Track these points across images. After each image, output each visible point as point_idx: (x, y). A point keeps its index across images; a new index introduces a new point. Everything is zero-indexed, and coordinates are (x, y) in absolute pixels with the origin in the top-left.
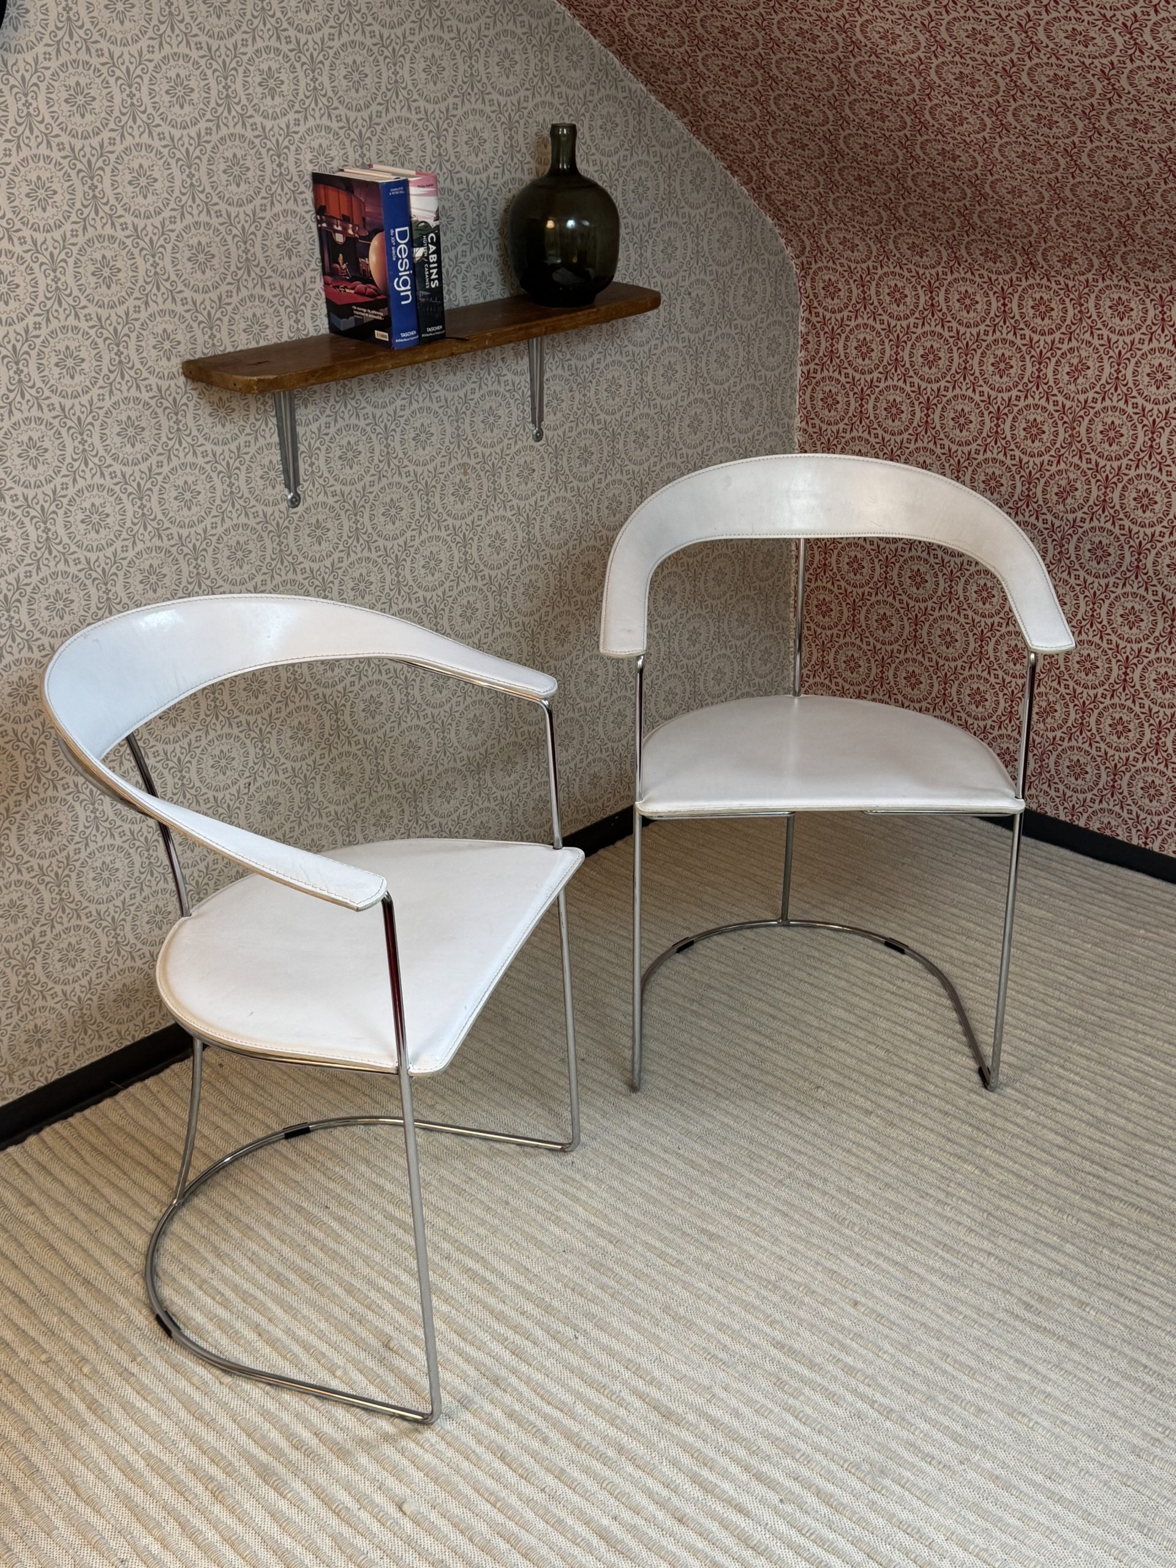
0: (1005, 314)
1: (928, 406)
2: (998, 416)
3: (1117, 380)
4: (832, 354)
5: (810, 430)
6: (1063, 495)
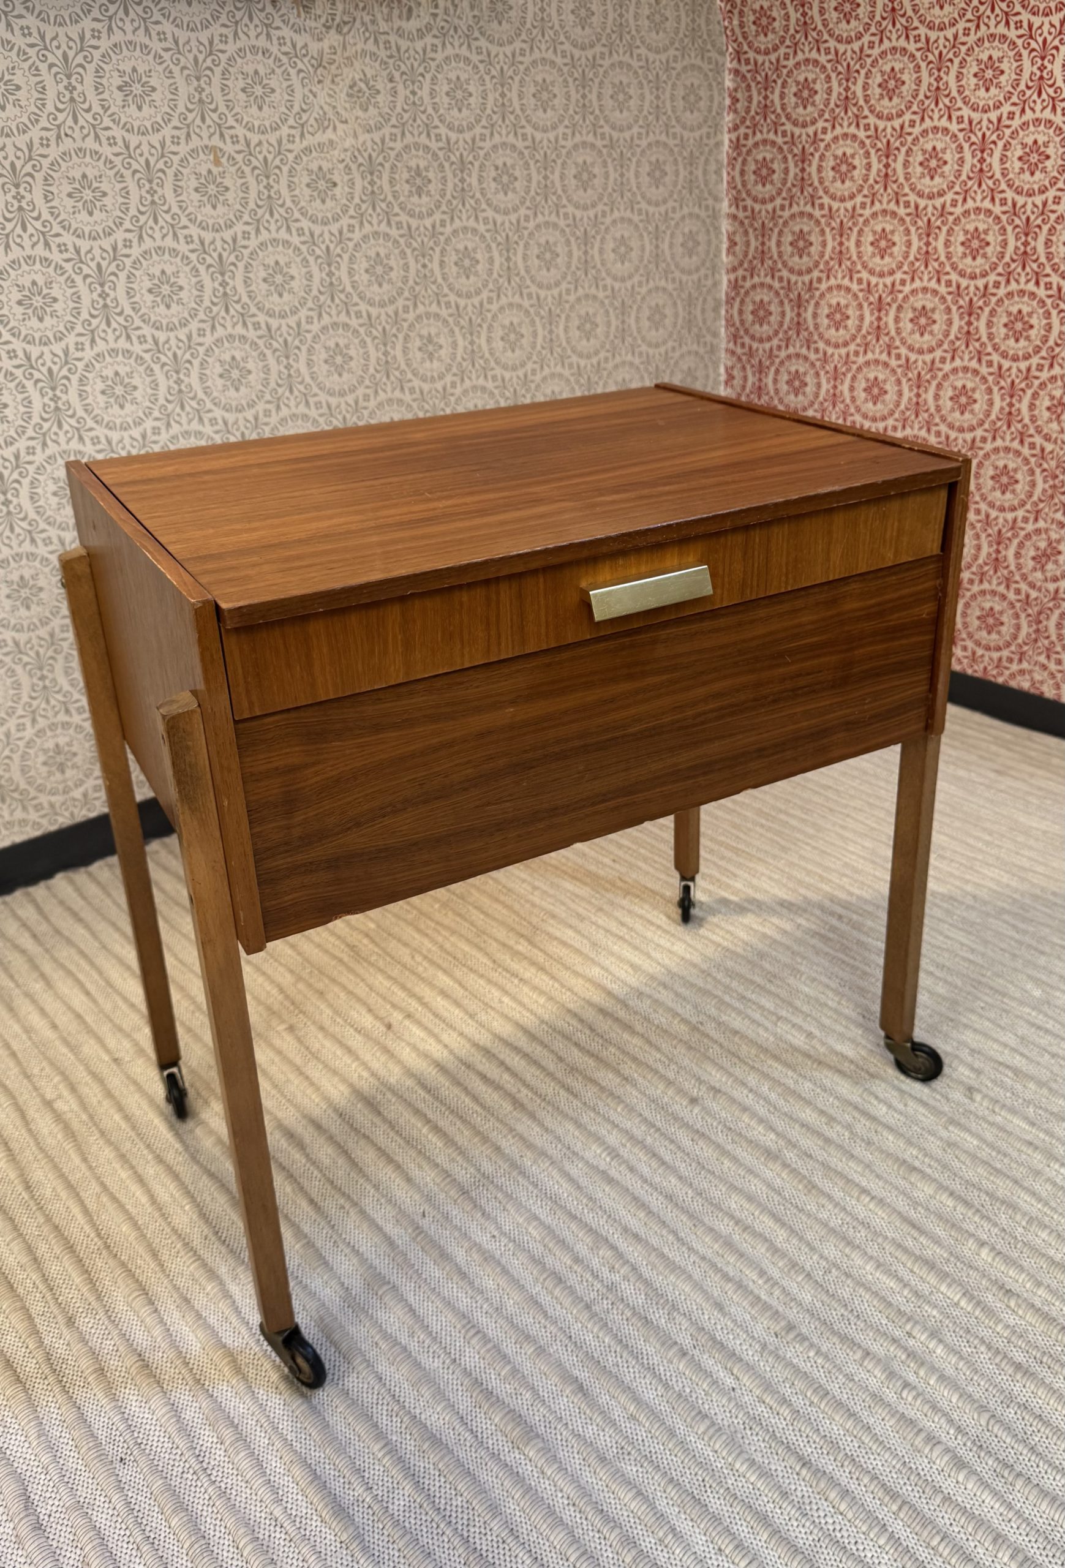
1: (889, 152)
2: (984, 147)
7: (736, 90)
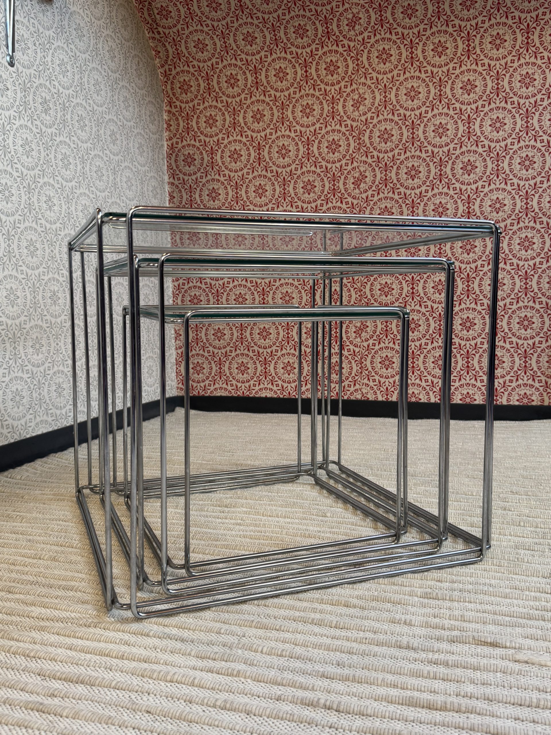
0: (307, 77)
1: (259, 147)
2: (308, 143)
3: (385, 103)
4: (188, 129)
5: (176, 182)
6: (357, 183)
7: (169, 121)
